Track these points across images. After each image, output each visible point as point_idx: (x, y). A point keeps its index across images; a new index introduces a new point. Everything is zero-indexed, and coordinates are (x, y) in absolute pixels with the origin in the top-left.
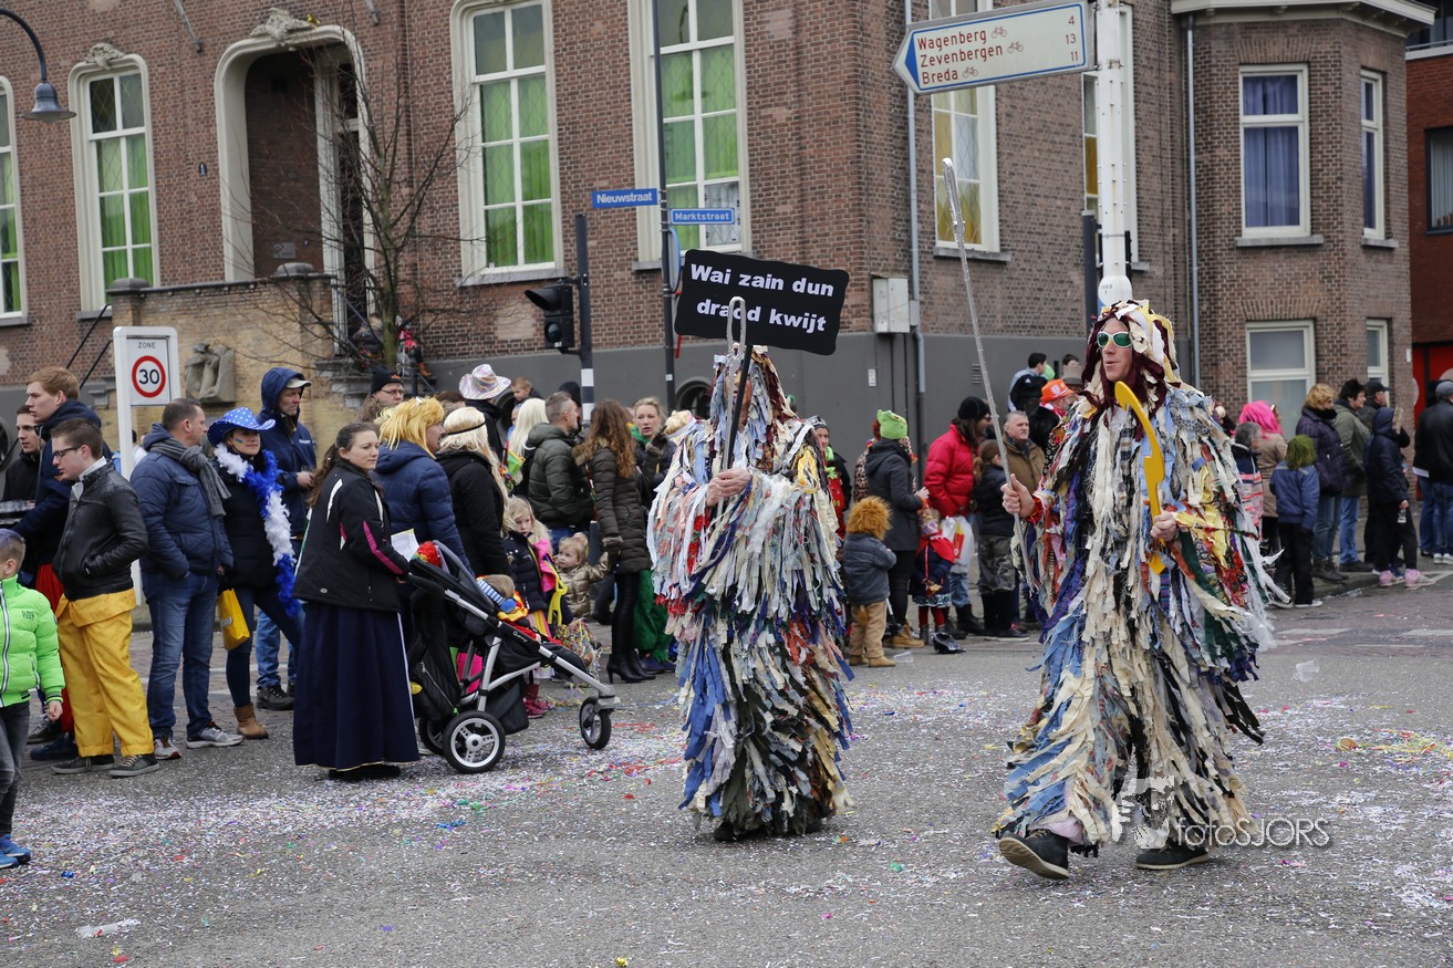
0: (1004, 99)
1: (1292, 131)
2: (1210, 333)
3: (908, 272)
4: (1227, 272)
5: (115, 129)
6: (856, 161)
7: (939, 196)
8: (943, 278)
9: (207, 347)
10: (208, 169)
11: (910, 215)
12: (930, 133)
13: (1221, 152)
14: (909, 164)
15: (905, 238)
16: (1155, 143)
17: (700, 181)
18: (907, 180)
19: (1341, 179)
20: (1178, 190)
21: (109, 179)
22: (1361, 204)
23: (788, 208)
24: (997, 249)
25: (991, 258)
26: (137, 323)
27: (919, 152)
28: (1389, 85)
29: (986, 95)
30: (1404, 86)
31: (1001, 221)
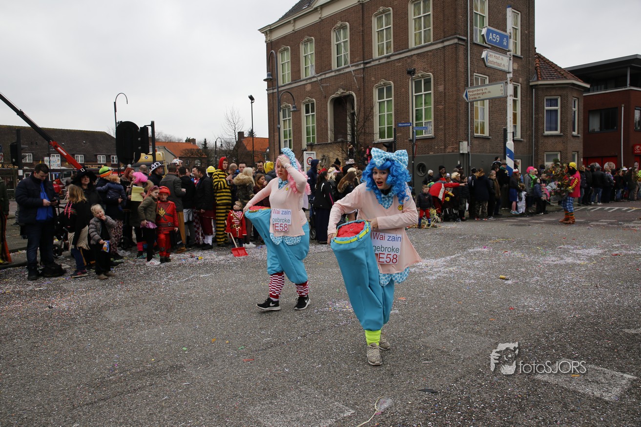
0: (491, 104)
1: (557, 111)
2: (537, 154)
3: (468, 141)
4: (541, 141)
5: (309, 113)
6: (457, 117)
7: (475, 124)
8: (476, 142)
9: (324, 156)
10: (326, 121)
11: (468, 128)
12: (474, 110)
13: (540, 115)
14: (469, 117)
15: (467, 133)
16: (525, 113)
17: (424, 121)
18: (468, 121)
19: (567, 121)
20: (530, 123)
21: (308, 123)
22: (572, 126)
23: (442, 127)
24: (488, 135)
25: (487, 137)
26: (311, 151)
27: (471, 115)
28: (579, 101)
29: (487, 102)
30: (583, 101)
31: (489, 129)
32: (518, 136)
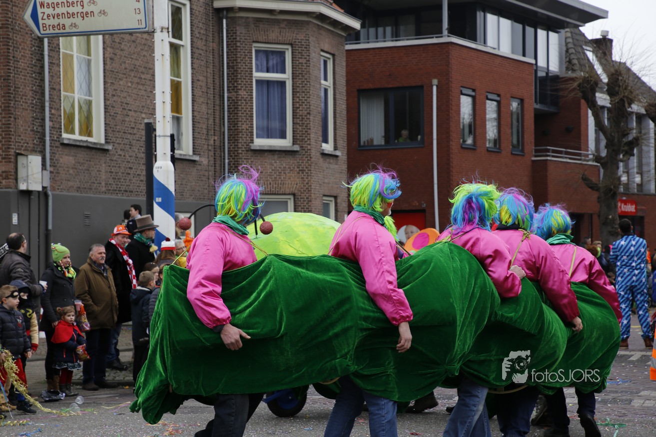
0: (108, 49)
1: (282, 84)
3: (42, 152)
6: (6, 79)
7: (64, 105)
8: (67, 157)
11: (44, 116)
12: (59, 65)
13: (242, 93)
14: (44, 83)
15: (41, 131)
16: (204, 84)
18: (43, 94)
20: (217, 113)
22: (320, 129)
24: (103, 141)
25: (98, 147)
27: (51, 77)
28: (336, 62)
29: (97, 42)
30: (344, 64)
31: (105, 124)
32: (186, 149)
